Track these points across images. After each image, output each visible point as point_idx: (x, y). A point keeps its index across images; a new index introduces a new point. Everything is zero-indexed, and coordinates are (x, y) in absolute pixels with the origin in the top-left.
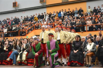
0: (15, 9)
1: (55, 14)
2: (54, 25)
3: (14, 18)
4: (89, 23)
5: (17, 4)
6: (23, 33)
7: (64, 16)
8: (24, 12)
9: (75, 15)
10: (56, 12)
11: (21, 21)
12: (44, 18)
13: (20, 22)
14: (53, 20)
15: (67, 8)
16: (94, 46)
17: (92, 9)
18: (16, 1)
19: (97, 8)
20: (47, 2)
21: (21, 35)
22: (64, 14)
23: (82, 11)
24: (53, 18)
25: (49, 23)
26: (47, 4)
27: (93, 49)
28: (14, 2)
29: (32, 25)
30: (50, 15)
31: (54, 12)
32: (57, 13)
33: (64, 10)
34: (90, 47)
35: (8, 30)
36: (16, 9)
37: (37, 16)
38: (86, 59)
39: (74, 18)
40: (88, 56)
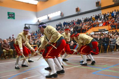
0: (77, 13)
1: (109, 14)
2: (108, 23)
3: (77, 19)
5: (79, 9)
7: (116, 16)
8: (84, 15)
11: (83, 22)
12: (99, 18)
13: (81, 22)
14: (107, 19)
18: (78, 7)
20: (102, 5)
22: (117, 13)
24: (107, 17)
25: (104, 22)
26: (102, 7)
28: (77, 8)
29: (90, 24)
30: (105, 15)
31: (108, 13)
32: (111, 13)
33: (116, 10)
35: (73, 29)
37: (94, 17)
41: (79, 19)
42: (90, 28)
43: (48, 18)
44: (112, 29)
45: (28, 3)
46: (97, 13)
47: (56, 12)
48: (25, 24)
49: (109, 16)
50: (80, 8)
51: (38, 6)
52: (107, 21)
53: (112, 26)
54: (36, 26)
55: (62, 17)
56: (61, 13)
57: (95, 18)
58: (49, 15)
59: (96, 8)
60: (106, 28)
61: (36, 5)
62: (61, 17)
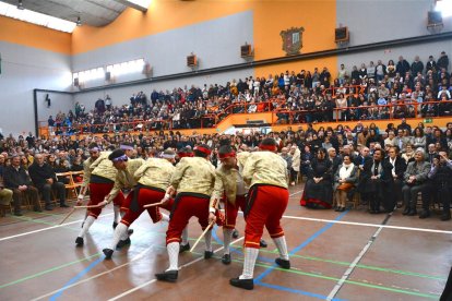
0: (191, 71)
1: (272, 80)
3: (189, 88)
4: (342, 103)
5: (196, 59)
6: (208, 122)
7: (289, 86)
8: (208, 76)
9: (314, 84)
10: (274, 75)
11: (205, 94)
13: (202, 96)
14: (268, 92)
15: (297, 68)
16: (355, 170)
17: (349, 70)
18: (194, 54)
19: (358, 69)
20: (256, 54)
21: (205, 127)
22: (291, 81)
23: (328, 75)
24: (267, 89)
25: (261, 101)
26: (257, 58)
27: (351, 176)
28: (190, 55)
30: (262, 82)
31: (271, 77)
32: (277, 78)
33: (290, 73)
34: (345, 172)
35: (180, 116)
36: (194, 68)
37: (236, 84)
38: (337, 195)
39: (312, 92)
40: (340, 191)
41: (196, 87)
42: (225, 115)
43: (108, 76)
44: (281, 123)
45: (46, 27)
46: (241, 76)
47: (132, 63)
48: (35, 91)
49: (271, 86)
50: (198, 56)
51: (76, 36)
52: (267, 101)
53: (280, 115)
54: (68, 96)
55: (149, 78)
56: (147, 67)
57: (238, 86)
58: (109, 69)
59: (241, 61)
60: (266, 117)
61: (71, 34)
62: (144, 77)
